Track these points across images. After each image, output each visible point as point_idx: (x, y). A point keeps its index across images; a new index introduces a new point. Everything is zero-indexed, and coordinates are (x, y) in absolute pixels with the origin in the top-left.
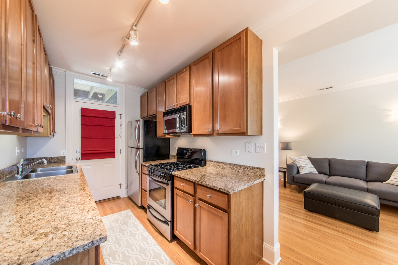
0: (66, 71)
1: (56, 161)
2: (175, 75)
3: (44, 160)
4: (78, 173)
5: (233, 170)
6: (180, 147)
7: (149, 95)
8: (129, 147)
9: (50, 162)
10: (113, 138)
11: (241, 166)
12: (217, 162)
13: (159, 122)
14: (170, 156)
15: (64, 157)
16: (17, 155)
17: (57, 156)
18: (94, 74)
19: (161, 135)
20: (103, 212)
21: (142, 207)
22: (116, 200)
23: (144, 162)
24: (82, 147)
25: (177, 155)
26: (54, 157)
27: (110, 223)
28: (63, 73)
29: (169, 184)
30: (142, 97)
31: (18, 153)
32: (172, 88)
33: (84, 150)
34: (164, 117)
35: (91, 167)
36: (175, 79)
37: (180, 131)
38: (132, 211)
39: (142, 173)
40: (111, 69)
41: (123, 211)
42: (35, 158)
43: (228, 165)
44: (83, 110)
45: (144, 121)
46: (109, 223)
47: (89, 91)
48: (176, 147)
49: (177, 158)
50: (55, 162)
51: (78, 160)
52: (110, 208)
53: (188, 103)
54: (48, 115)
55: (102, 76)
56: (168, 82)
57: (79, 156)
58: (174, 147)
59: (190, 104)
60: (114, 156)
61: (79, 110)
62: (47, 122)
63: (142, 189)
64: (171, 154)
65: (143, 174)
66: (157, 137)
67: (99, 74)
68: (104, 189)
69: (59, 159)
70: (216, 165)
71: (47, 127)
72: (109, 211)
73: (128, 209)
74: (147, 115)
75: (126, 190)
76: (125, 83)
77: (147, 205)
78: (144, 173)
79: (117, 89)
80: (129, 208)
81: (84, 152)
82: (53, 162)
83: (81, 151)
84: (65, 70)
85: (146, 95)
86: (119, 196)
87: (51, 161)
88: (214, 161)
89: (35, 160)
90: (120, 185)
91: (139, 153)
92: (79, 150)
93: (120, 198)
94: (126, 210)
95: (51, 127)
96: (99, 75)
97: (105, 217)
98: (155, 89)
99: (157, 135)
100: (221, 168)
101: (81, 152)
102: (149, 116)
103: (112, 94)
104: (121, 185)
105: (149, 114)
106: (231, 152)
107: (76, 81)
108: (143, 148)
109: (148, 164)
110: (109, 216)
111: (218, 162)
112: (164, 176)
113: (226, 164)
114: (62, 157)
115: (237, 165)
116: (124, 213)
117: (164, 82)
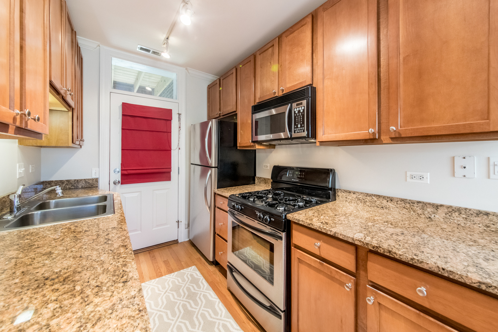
0: (100, 45)
1: (84, 186)
2: (277, 38)
3: (57, 188)
4: (114, 213)
5: (412, 212)
6: (276, 165)
7: (223, 83)
8: (192, 164)
9: (75, 187)
10: (168, 150)
11: (437, 207)
12: (366, 193)
13: (242, 123)
14: (256, 179)
15: (97, 180)
16: (18, 177)
17: (86, 178)
18: (141, 49)
19: (245, 145)
20: (155, 270)
21: (215, 263)
22: (172, 246)
23: (219, 189)
24: (122, 165)
25: (272, 178)
26: (81, 180)
27: (167, 294)
28: (96, 48)
29: (281, 238)
30: (210, 88)
31: (20, 173)
32: (271, 63)
33: (126, 169)
34: (253, 113)
35: (136, 195)
36: (277, 46)
37: (291, 135)
38: (199, 270)
39: (215, 206)
40: (167, 38)
41: (185, 270)
42: (52, 181)
43: (397, 202)
44: (125, 106)
45: (219, 122)
46: (165, 293)
47: (133, 85)
48: (269, 165)
49: (272, 182)
50: (82, 188)
51: (117, 184)
52: (164, 262)
53: (309, 82)
54: (69, 111)
55: (154, 53)
56: (260, 54)
57: (118, 177)
58: (264, 164)
59: (312, 84)
60: (169, 178)
61: (119, 107)
62: (68, 122)
63: (215, 233)
64: (257, 176)
65: (216, 209)
66: (238, 148)
67: (149, 49)
68: (154, 229)
69: (89, 183)
70: (363, 200)
71: (68, 130)
72: (163, 268)
73: (193, 266)
74: (220, 115)
75: (187, 230)
76: (187, 66)
77: (228, 265)
78: (218, 208)
79: (173, 76)
80: (194, 264)
81: (125, 172)
82: (80, 187)
83: (121, 170)
84: (99, 43)
85: (217, 83)
86: (176, 239)
87: (77, 186)
88: (358, 192)
89: (53, 184)
90: (177, 223)
91: (210, 175)
92: (119, 168)
93: (178, 243)
94: (190, 268)
95: (73, 130)
96: (148, 51)
97: (157, 279)
98: (234, 71)
99: (238, 145)
100: (376, 208)
101: (121, 172)
102: (223, 116)
103: (165, 87)
104: (180, 223)
105: (222, 113)
106: (406, 176)
107: (116, 62)
108: (217, 166)
109: (229, 195)
110: (163, 277)
111: (368, 195)
112: (269, 220)
113: (391, 199)
114: (93, 179)
115: (423, 203)
116: (187, 272)
117: (253, 55)
